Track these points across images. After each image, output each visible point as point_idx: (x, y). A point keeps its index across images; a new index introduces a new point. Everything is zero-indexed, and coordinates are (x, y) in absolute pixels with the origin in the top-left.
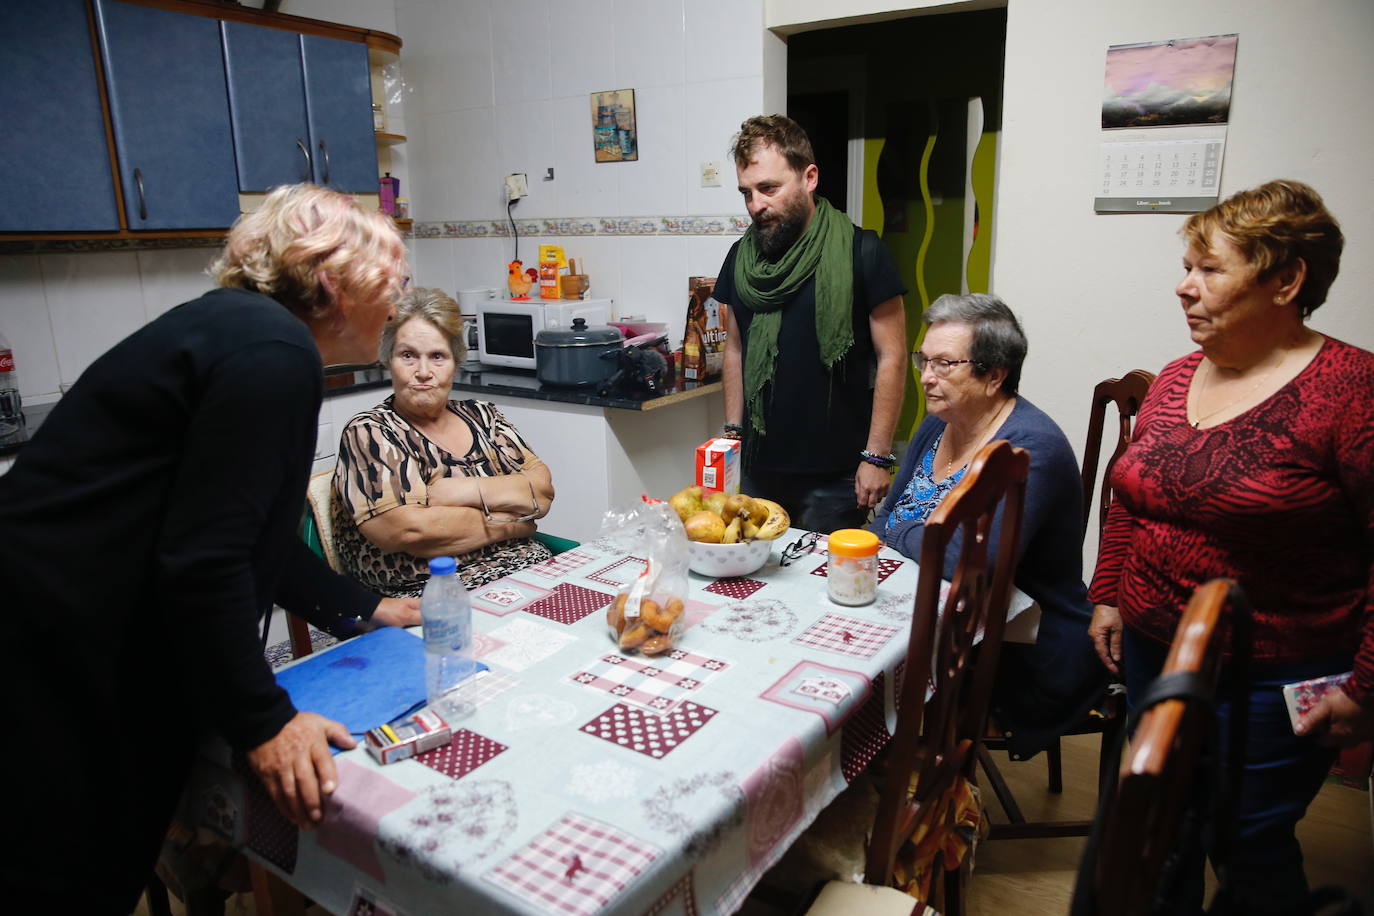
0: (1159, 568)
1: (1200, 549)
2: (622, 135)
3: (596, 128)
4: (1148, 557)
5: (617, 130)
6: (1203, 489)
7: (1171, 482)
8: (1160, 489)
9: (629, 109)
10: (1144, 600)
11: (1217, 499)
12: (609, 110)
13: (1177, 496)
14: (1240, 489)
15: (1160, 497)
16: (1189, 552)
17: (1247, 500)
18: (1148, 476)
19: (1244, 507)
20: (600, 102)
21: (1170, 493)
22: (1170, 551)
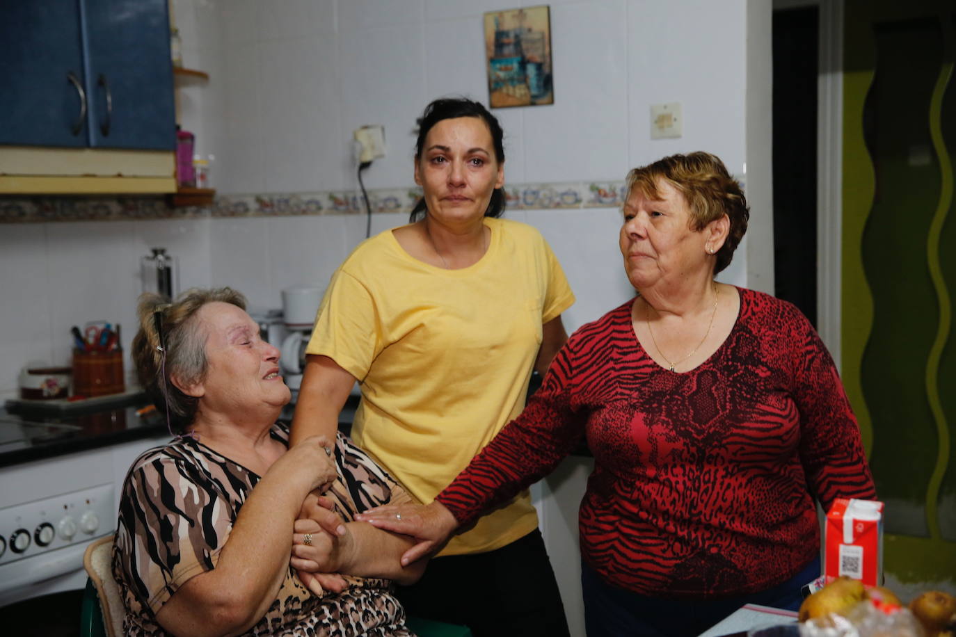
0: (687, 516)
1: (722, 484)
2: (531, 70)
3: (492, 61)
4: (671, 509)
5: (523, 64)
6: (722, 422)
7: (683, 424)
8: (673, 433)
9: (543, 34)
10: (665, 559)
11: (743, 428)
12: (512, 35)
13: (696, 436)
14: (761, 414)
15: (675, 440)
16: (713, 490)
17: (768, 422)
18: (657, 423)
19: (768, 430)
20: (498, 24)
21: (687, 434)
22: (694, 494)
